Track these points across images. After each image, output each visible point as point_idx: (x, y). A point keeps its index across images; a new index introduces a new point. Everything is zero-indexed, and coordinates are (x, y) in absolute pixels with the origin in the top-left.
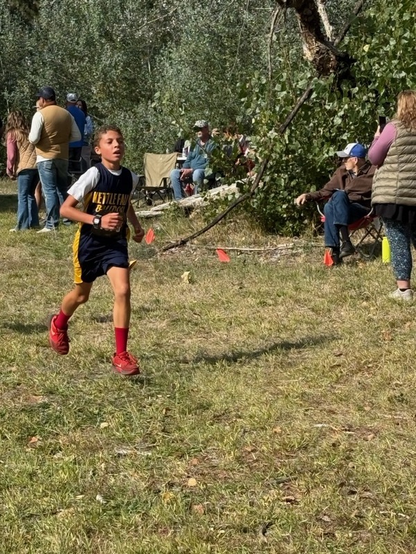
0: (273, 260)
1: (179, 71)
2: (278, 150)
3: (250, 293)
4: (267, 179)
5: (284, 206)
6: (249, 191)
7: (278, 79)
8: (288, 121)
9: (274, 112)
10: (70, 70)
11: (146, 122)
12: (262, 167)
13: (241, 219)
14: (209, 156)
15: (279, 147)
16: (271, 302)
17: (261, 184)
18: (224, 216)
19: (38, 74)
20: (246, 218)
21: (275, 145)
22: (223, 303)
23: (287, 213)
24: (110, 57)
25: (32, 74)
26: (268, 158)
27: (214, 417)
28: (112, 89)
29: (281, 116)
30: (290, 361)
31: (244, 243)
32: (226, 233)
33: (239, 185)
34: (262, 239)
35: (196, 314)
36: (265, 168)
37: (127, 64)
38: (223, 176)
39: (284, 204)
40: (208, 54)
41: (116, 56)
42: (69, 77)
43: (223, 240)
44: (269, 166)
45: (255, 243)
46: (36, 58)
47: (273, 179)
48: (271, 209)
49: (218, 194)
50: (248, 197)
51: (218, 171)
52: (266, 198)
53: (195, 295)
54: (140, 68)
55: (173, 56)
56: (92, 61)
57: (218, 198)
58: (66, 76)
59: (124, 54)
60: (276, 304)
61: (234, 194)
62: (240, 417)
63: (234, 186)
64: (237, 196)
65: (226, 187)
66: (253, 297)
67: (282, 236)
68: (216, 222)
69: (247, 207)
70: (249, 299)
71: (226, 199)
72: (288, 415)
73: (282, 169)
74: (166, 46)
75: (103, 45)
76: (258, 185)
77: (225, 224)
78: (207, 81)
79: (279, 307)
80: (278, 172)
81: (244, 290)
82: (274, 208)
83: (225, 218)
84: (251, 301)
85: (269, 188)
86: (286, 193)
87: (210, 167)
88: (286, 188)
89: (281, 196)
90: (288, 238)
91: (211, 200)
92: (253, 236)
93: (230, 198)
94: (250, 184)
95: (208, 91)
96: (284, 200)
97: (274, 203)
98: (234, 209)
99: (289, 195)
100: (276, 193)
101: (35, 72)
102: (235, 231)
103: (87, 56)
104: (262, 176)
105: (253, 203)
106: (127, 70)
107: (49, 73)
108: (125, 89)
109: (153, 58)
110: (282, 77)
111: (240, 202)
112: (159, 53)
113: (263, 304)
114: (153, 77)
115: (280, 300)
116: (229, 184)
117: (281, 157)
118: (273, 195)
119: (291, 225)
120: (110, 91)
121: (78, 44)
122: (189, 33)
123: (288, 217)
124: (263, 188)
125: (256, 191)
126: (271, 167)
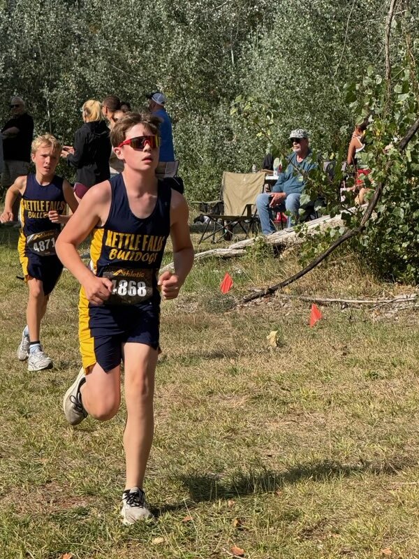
0: (389, 315)
1: (272, 63)
2: (397, 171)
3: (357, 361)
4: (382, 208)
5: (405, 245)
6: (358, 224)
7: (398, 77)
8: (410, 132)
9: (393, 121)
10: (130, 61)
11: (228, 129)
12: (376, 193)
13: (348, 261)
14: (305, 179)
15: (399, 167)
16: (383, 373)
17: (374, 216)
18: (325, 257)
19: (87, 66)
20: (354, 259)
21: (393, 164)
22: (320, 374)
23: (408, 253)
24: (182, 44)
25: (81, 65)
26: (384, 181)
27: (304, 531)
28: (184, 86)
29: (402, 126)
30: (406, 455)
31: (351, 293)
32: (328, 279)
33: (344, 217)
34: (375, 288)
35: (284, 389)
36: (380, 194)
37: (204, 54)
38: (324, 205)
39: (403, 241)
40: (309, 40)
41: (189, 42)
42: (128, 69)
43: (323, 289)
44: (384, 192)
45: (365, 293)
46: (84, 46)
47: (389, 209)
48: (386, 248)
49: (318, 228)
50: (357, 233)
51: (318, 198)
52: (381, 234)
53: (284, 362)
54: (220, 58)
55: (264, 43)
56: (158, 50)
57: (318, 233)
58: (123, 68)
59: (201, 41)
60: (390, 377)
61: (338, 228)
62: (337, 533)
63: (338, 217)
64: (341, 231)
65: (327, 218)
66: (361, 366)
67: (401, 283)
68: (313, 266)
69: (355, 245)
70: (355, 370)
71: (328, 235)
72: (402, 531)
73: (403, 196)
74: (255, 30)
75: (172, 28)
76: (370, 216)
77: (326, 268)
78: (308, 75)
79: (395, 380)
80: (397, 200)
81: (349, 356)
82: (391, 247)
83: (326, 260)
84: (358, 372)
85: (386, 220)
86: (407, 228)
87: (307, 193)
88: (407, 221)
89: (400, 232)
90: (410, 286)
91: (309, 237)
92: (363, 284)
93: (332, 234)
94: (359, 214)
95: (309, 89)
96: (404, 237)
97: (391, 241)
98: (338, 248)
99: (411, 230)
100: (394, 228)
101: (83, 63)
102: (339, 277)
103: (152, 42)
104: (375, 205)
105: (363, 240)
106: (203, 61)
107: (102, 64)
108: (201, 86)
109: (237, 44)
110: (404, 75)
111: (346, 239)
112: (246, 39)
113: (374, 376)
114: (237, 69)
115: (396, 371)
116: (332, 216)
117: (401, 180)
118: (390, 229)
119: (413, 269)
120: (181, 88)
121: (140, 27)
122: (285, 13)
123: (409, 259)
124: (376, 220)
125: (367, 224)
126: (388, 193)
